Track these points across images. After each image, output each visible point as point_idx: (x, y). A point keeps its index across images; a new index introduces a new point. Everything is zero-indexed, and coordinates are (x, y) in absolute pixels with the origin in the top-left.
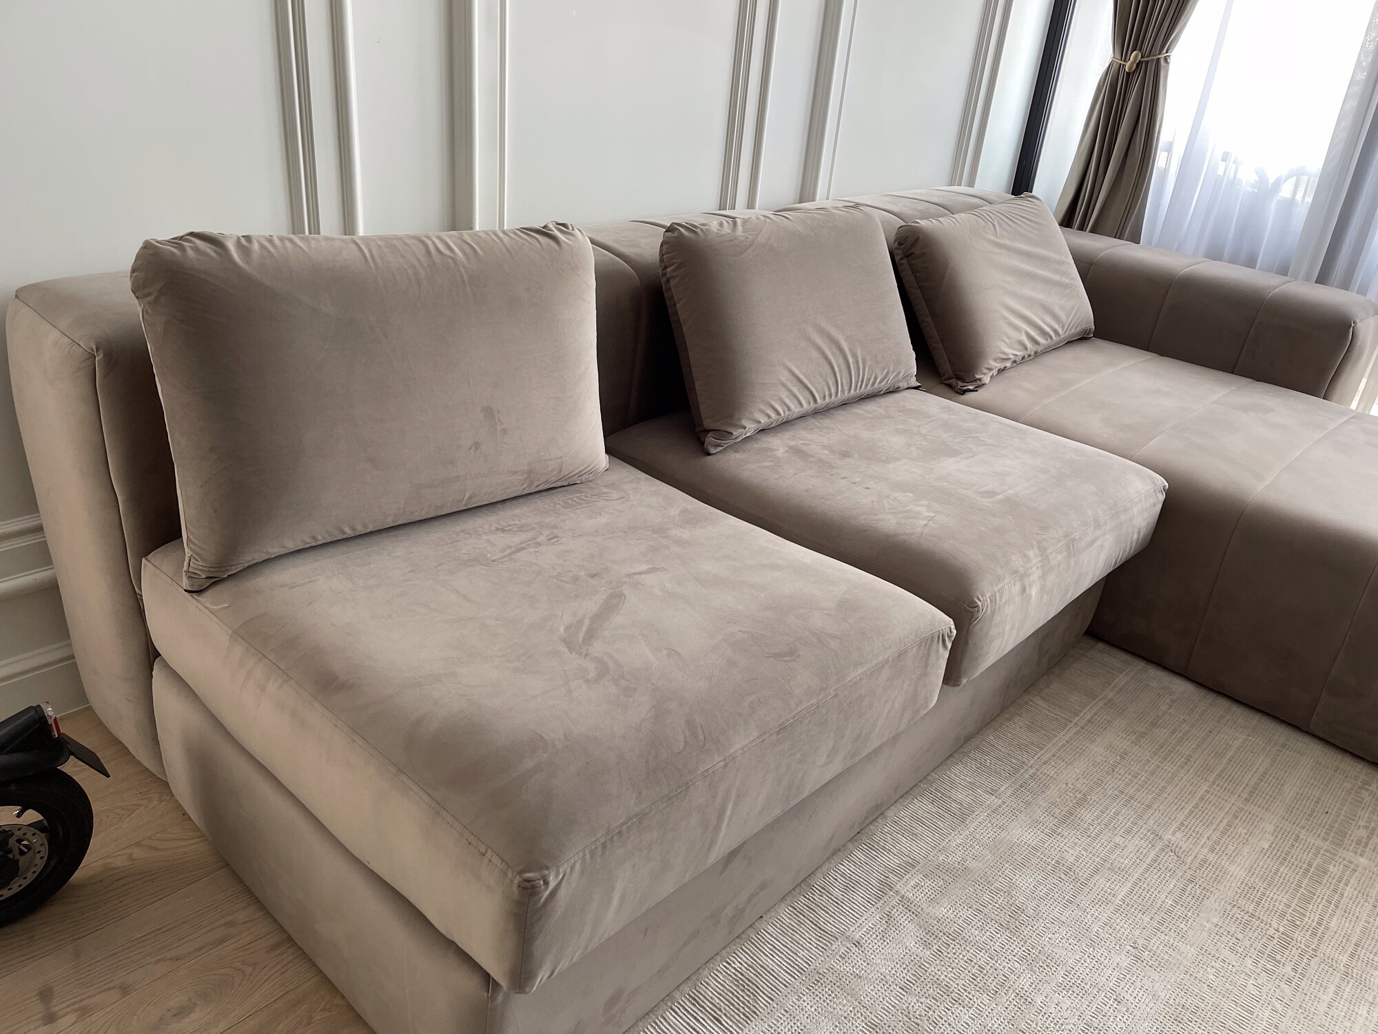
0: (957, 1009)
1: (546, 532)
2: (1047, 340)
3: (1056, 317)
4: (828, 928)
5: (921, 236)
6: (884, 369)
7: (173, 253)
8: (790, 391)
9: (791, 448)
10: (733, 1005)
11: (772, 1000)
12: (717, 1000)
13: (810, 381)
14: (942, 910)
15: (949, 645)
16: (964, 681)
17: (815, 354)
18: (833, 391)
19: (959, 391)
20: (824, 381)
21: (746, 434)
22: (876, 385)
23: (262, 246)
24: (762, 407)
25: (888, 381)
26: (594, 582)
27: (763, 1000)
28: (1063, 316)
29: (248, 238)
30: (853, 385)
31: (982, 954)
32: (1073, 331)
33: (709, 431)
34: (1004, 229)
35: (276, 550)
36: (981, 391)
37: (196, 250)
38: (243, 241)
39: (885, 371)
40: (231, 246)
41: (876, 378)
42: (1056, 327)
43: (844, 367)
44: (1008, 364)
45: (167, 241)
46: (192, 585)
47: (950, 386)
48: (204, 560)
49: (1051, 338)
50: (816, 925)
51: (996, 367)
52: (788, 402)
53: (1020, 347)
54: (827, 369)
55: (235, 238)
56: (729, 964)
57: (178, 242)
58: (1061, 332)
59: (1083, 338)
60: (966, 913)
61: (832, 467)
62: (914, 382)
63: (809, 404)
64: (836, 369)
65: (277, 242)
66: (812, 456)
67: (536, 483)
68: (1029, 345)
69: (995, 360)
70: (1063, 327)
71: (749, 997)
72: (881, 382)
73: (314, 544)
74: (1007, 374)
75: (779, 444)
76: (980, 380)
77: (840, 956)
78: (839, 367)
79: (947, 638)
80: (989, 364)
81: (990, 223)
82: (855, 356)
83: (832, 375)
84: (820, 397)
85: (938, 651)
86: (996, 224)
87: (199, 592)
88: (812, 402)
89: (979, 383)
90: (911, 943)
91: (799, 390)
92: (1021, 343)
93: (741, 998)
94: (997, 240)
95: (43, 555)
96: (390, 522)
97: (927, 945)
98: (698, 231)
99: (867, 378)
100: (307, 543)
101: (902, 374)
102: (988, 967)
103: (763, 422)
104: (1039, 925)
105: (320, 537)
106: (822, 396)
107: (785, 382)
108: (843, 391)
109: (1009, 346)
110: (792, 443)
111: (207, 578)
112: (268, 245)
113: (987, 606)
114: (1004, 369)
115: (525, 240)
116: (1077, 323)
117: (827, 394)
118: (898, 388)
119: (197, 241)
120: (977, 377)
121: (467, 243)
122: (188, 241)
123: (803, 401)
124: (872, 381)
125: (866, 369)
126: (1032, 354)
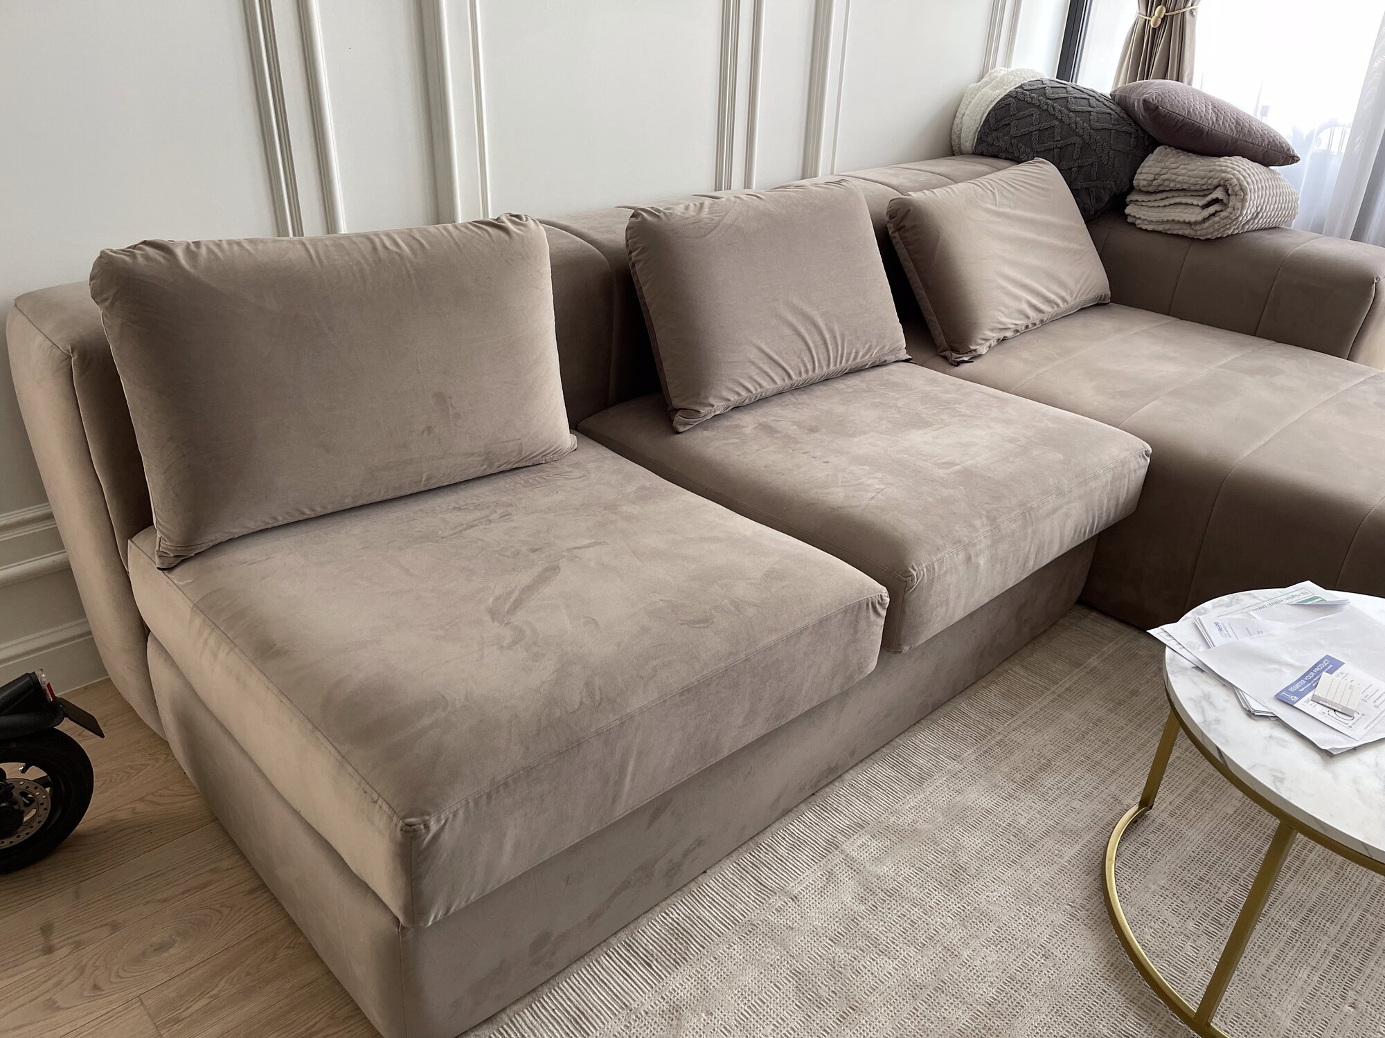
0: (882, 960)
1: (500, 511)
2: (1053, 308)
3: (1062, 284)
4: (769, 883)
5: (912, 208)
6: (866, 343)
7: (124, 261)
8: (759, 368)
9: (760, 424)
10: (665, 952)
11: (704, 948)
12: (651, 947)
13: (783, 359)
14: (885, 869)
15: (884, 613)
16: (906, 648)
17: (787, 331)
18: (810, 367)
19: (953, 363)
20: (798, 357)
21: (715, 411)
22: (858, 360)
23: (210, 250)
24: (730, 385)
25: (872, 355)
26: (533, 556)
27: (694, 947)
28: (1070, 282)
29: (197, 244)
30: (832, 360)
31: (916, 910)
32: (1085, 298)
33: (677, 410)
34: (1005, 197)
35: (237, 531)
36: (976, 363)
37: (147, 257)
38: (193, 247)
39: (867, 346)
40: (180, 252)
41: (857, 353)
42: (1063, 294)
43: (820, 343)
44: (1009, 334)
45: (123, 250)
46: (162, 564)
47: (945, 358)
48: (171, 541)
49: (1058, 305)
50: (757, 881)
51: (994, 337)
52: (759, 379)
53: (1021, 316)
54: (802, 346)
55: (185, 244)
56: (667, 914)
57: (130, 251)
58: (1068, 298)
59: (1098, 305)
60: (907, 871)
61: (796, 442)
62: (904, 355)
63: (784, 380)
64: (812, 346)
65: (225, 246)
66: (779, 432)
67: (497, 464)
68: (1031, 313)
69: (992, 330)
70: (1071, 294)
71: (682, 944)
72: (863, 356)
73: (275, 524)
74: (1007, 344)
75: (748, 421)
76: (975, 350)
77: (776, 909)
78: (814, 343)
79: (877, 606)
80: (984, 334)
81: (990, 192)
82: (831, 331)
83: (807, 352)
84: (795, 373)
85: (868, 618)
86: (996, 192)
87: (169, 568)
88: (786, 378)
89: (974, 354)
90: (847, 898)
91: (770, 367)
92: (1021, 312)
93: (674, 946)
94: (997, 209)
95: (55, 540)
96: (348, 503)
97: (863, 900)
98: (662, 215)
99: (847, 353)
100: (269, 524)
101: (887, 348)
102: (920, 922)
103: (732, 399)
104: (979, 884)
105: (280, 518)
106: (798, 372)
107: (754, 360)
108: (821, 366)
109: (1007, 316)
110: (763, 420)
111: (175, 556)
112: (215, 249)
113: (924, 575)
114: (1005, 339)
115: (476, 233)
116: (1089, 289)
117: (803, 370)
118: (886, 361)
119: (148, 249)
120: (972, 348)
121: (416, 239)
122: (140, 249)
123: (776, 378)
124: (853, 356)
125: (846, 344)
126: (1038, 322)
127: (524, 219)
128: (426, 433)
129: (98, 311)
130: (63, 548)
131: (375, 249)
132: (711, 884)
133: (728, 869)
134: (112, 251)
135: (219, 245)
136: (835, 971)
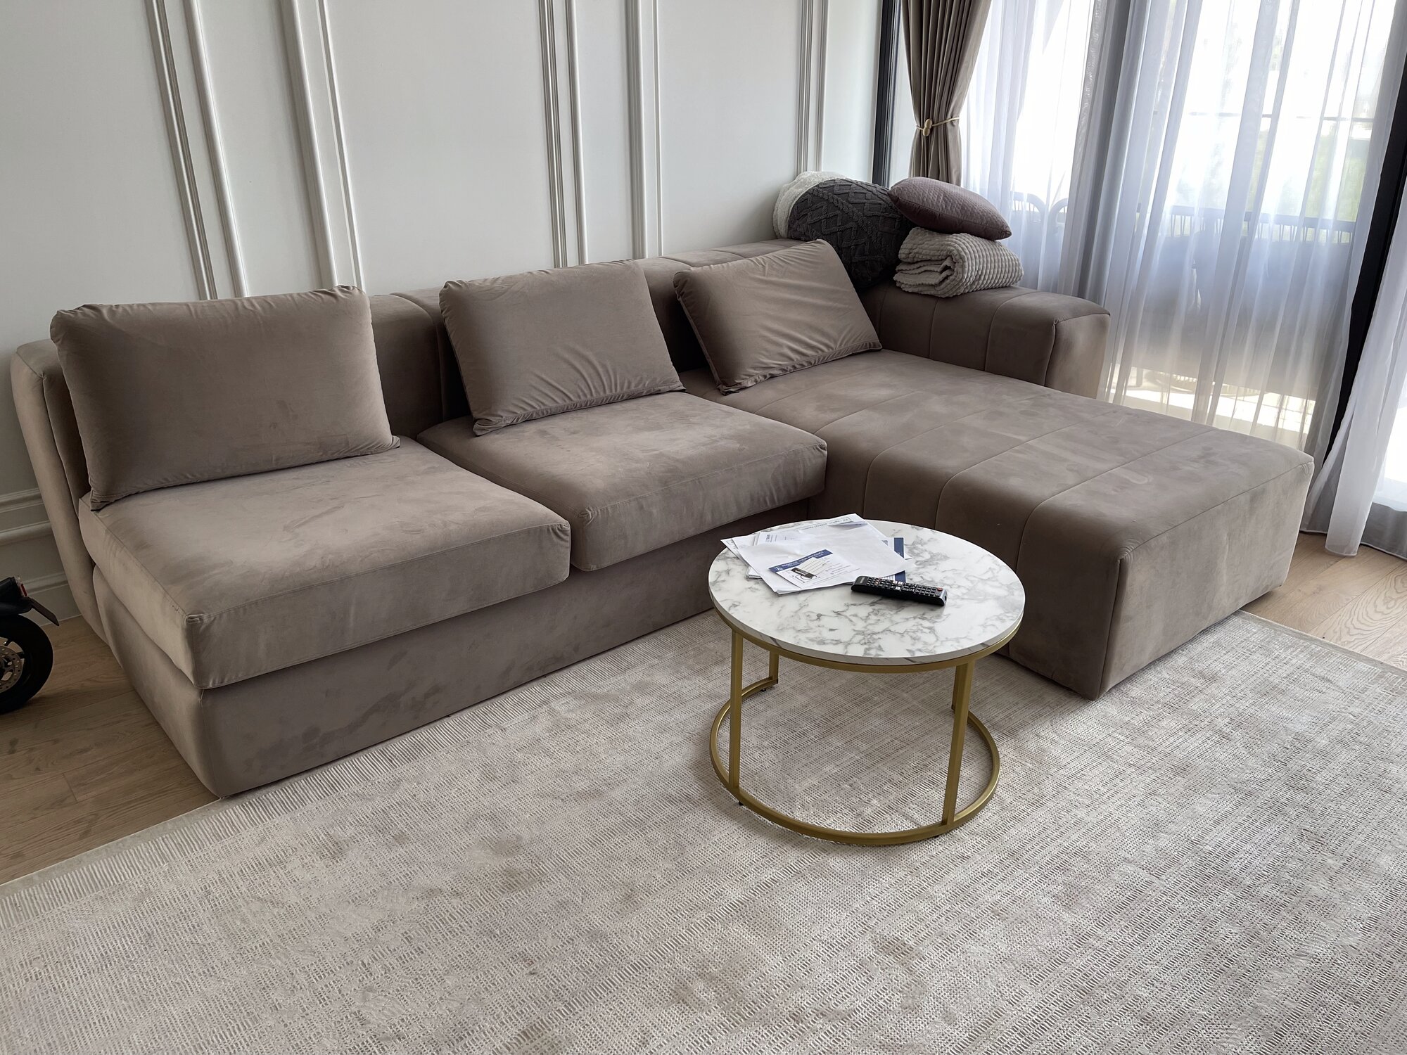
1: (324, 479)
2: (817, 352)
3: (824, 334)
4: (490, 722)
5: (689, 279)
7: (69, 316)
8: (541, 391)
9: (541, 432)
10: (404, 755)
11: (430, 753)
12: (396, 752)
13: (562, 386)
14: (573, 715)
15: (569, 539)
17: (564, 366)
18: (586, 391)
19: (723, 392)
20: (576, 384)
21: (505, 421)
22: (633, 388)
23: (124, 310)
24: (516, 403)
25: (644, 385)
26: (330, 501)
27: (425, 753)
28: (833, 333)
29: (117, 306)
30: (607, 388)
32: (849, 345)
33: (476, 420)
35: (141, 487)
36: (741, 393)
37: (84, 314)
38: (114, 309)
39: (638, 378)
40: (105, 312)
41: (630, 383)
42: (827, 341)
43: (593, 373)
44: (775, 372)
45: (71, 311)
46: (93, 506)
47: (719, 390)
48: (98, 491)
49: (822, 351)
50: (483, 721)
51: (757, 374)
52: (540, 399)
53: (786, 359)
54: (578, 376)
55: (110, 307)
56: (414, 737)
57: (74, 312)
58: (832, 345)
59: (870, 351)
61: (557, 440)
62: (679, 385)
63: (565, 401)
64: (587, 377)
65: (135, 307)
66: (549, 435)
67: (330, 452)
68: (795, 356)
69: (755, 368)
70: (835, 342)
71: (417, 751)
72: (636, 386)
73: (169, 485)
74: (775, 380)
76: (740, 383)
77: (488, 735)
78: (590, 375)
79: (558, 531)
80: (747, 371)
81: (760, 266)
82: (604, 366)
83: (583, 381)
84: (574, 396)
85: (551, 539)
86: (766, 266)
87: (98, 510)
88: (566, 399)
89: (740, 386)
90: (539, 730)
91: (550, 391)
92: (783, 355)
93: (411, 752)
94: (765, 278)
95: (43, 513)
98: (464, 285)
99: (620, 383)
103: (520, 413)
104: (633, 723)
106: (576, 395)
107: (534, 385)
108: (598, 391)
109: (768, 358)
110: (544, 429)
111: (101, 502)
112: (128, 309)
113: (598, 514)
114: (772, 376)
115: (312, 298)
116: (854, 337)
117: (581, 394)
118: (660, 390)
119: (86, 310)
120: (737, 381)
121: (268, 302)
122: (81, 310)
123: (556, 399)
124: (626, 385)
125: (618, 376)
126: (805, 364)
127: (352, 288)
128: (272, 428)
129: (54, 347)
130: (48, 519)
131: (237, 308)
132: (450, 723)
133: (466, 715)
134: (64, 311)
135: (131, 306)
136: (513, 765)
